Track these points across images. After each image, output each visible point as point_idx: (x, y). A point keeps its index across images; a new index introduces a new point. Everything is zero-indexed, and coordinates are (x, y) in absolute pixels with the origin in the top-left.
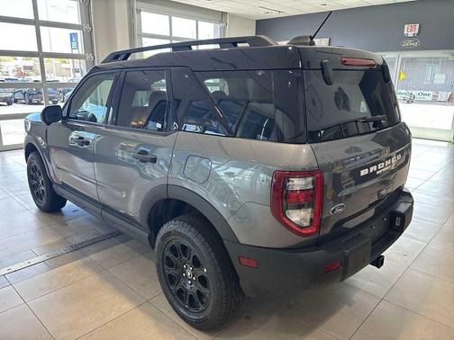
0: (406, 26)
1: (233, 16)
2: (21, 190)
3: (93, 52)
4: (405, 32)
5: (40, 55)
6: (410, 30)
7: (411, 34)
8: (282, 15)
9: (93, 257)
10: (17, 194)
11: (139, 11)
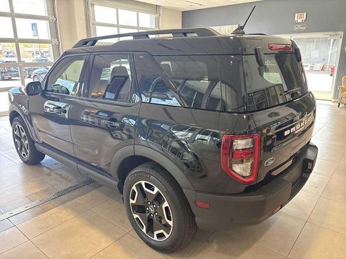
0: (296, 15)
1: (165, 8)
2: (10, 149)
3: (58, 39)
4: (296, 19)
5: (16, 40)
6: (299, 18)
7: (300, 21)
8: (202, 7)
9: (78, 200)
10: (6, 152)
11: (93, 5)
